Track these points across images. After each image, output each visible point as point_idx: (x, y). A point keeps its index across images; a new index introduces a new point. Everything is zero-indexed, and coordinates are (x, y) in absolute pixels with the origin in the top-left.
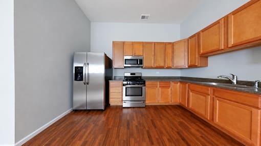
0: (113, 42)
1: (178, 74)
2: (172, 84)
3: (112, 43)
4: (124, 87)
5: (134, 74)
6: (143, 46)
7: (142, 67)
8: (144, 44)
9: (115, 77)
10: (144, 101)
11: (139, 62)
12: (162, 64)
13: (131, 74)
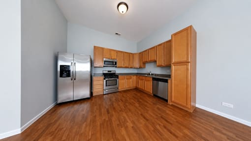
0: (95, 47)
1: (135, 71)
2: (133, 77)
3: (93, 47)
4: (105, 81)
5: (111, 71)
6: (117, 52)
7: (116, 67)
8: (118, 52)
9: (94, 74)
10: (118, 88)
11: (114, 64)
12: (128, 66)
13: (109, 71)
